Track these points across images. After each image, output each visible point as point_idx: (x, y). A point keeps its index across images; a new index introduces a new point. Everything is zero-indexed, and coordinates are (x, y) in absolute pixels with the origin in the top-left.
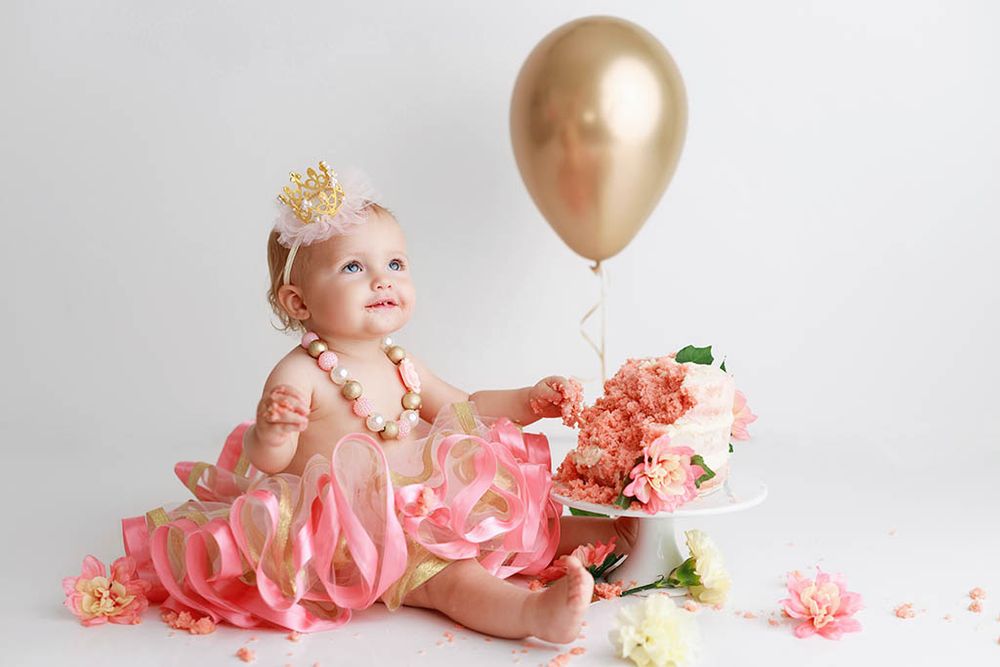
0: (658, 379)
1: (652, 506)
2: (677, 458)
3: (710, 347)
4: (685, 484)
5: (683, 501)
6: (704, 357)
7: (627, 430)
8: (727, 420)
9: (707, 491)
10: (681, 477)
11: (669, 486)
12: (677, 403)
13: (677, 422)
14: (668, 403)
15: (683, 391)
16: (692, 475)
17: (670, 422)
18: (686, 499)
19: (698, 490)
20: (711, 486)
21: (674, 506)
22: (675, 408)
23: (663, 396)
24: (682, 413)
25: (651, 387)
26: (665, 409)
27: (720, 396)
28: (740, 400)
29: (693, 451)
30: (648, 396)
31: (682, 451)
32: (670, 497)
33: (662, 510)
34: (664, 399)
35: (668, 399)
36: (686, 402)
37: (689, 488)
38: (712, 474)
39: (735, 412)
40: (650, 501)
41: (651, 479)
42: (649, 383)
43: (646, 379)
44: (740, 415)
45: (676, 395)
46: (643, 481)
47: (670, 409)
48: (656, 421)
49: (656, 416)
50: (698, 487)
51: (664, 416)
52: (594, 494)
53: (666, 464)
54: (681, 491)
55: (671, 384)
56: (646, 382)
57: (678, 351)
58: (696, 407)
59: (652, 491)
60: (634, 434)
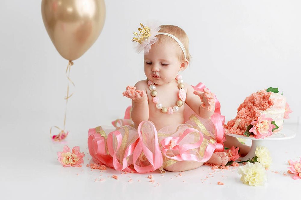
0: (261, 96)
1: (257, 136)
2: (267, 121)
3: (278, 88)
4: (268, 130)
5: (267, 135)
6: (276, 91)
7: (250, 112)
8: (283, 111)
9: (276, 133)
10: (267, 127)
11: (263, 130)
12: (267, 104)
13: (267, 110)
14: (264, 103)
15: (269, 100)
16: (271, 127)
17: (265, 110)
18: (268, 135)
19: (273, 132)
20: (277, 131)
21: (264, 137)
22: (267, 105)
23: (262, 102)
24: (269, 107)
25: (259, 99)
26: (263, 106)
27: (281, 102)
28: (287, 105)
29: (272, 120)
30: (257, 101)
31: (269, 119)
32: (263, 134)
33: (261, 138)
34: (263, 103)
35: (264, 102)
36: (270, 103)
37: (270, 132)
38: (277, 127)
39: (286, 109)
40: (257, 135)
41: (257, 127)
42: (258, 97)
43: (257, 96)
44: (287, 110)
45: (267, 101)
46: (255, 128)
47: (265, 105)
48: (260, 109)
49: (260, 108)
50: (273, 131)
51: (262, 108)
52: (238, 132)
53: (263, 123)
54: (267, 132)
55: (265, 98)
56: (257, 97)
57: (267, 88)
58: (273, 106)
59: (258, 132)
60: (252, 113)
